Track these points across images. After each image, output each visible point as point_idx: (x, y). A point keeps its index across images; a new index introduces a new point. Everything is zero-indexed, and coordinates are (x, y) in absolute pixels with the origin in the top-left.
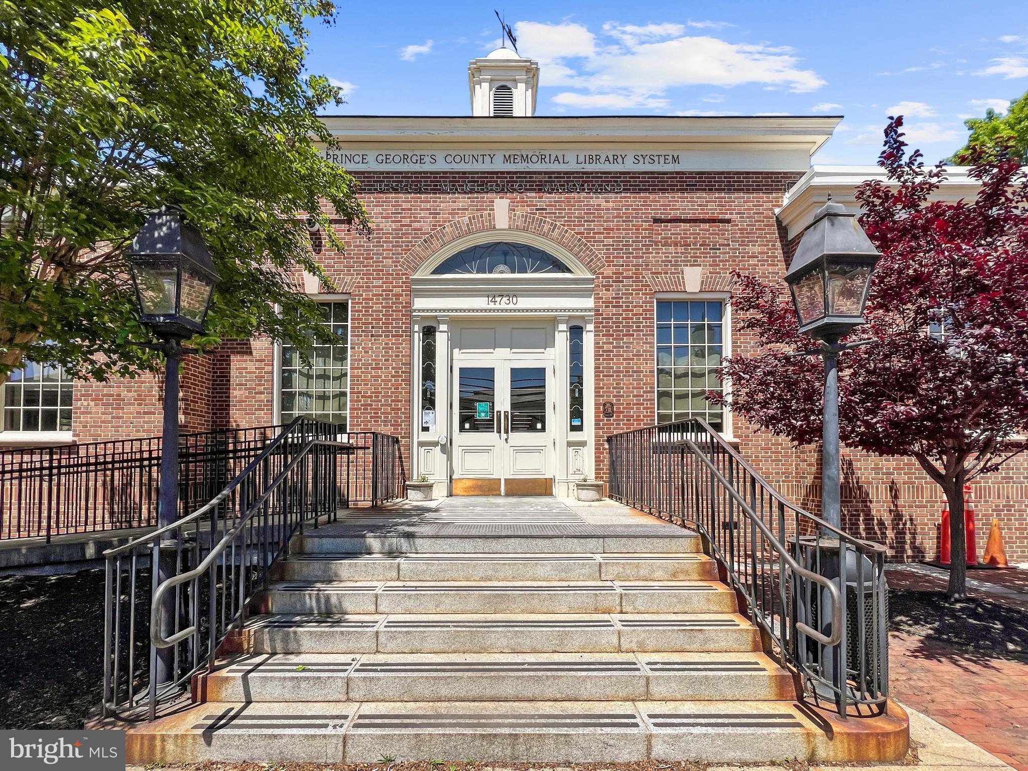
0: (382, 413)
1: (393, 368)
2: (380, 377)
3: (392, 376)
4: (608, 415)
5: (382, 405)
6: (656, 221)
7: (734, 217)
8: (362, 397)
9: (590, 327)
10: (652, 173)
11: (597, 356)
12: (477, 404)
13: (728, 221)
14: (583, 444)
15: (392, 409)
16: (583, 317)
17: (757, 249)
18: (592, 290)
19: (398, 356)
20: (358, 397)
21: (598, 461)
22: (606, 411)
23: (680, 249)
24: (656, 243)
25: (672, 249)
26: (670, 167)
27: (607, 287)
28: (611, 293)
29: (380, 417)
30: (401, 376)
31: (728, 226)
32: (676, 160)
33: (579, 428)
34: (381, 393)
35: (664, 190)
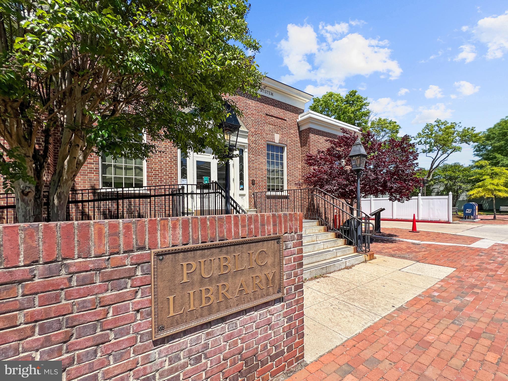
0: (164, 179)
1: (169, 158)
2: (163, 161)
3: (169, 162)
4: (253, 184)
5: (164, 175)
6: (267, 115)
7: (287, 119)
8: (154, 170)
9: (246, 150)
10: (265, 97)
11: (249, 162)
12: (204, 177)
13: (286, 120)
14: (244, 195)
15: (169, 177)
16: (244, 146)
17: (293, 132)
18: (247, 136)
19: (171, 152)
20: (151, 170)
21: (250, 202)
22: (253, 183)
23: (274, 127)
24: (267, 123)
25: (271, 126)
26: (270, 96)
27: (253, 136)
28: (254, 139)
29: (163, 181)
30: (173, 162)
31: (285, 122)
32: (272, 94)
33: (243, 189)
34: (163, 169)
35: (269, 104)
